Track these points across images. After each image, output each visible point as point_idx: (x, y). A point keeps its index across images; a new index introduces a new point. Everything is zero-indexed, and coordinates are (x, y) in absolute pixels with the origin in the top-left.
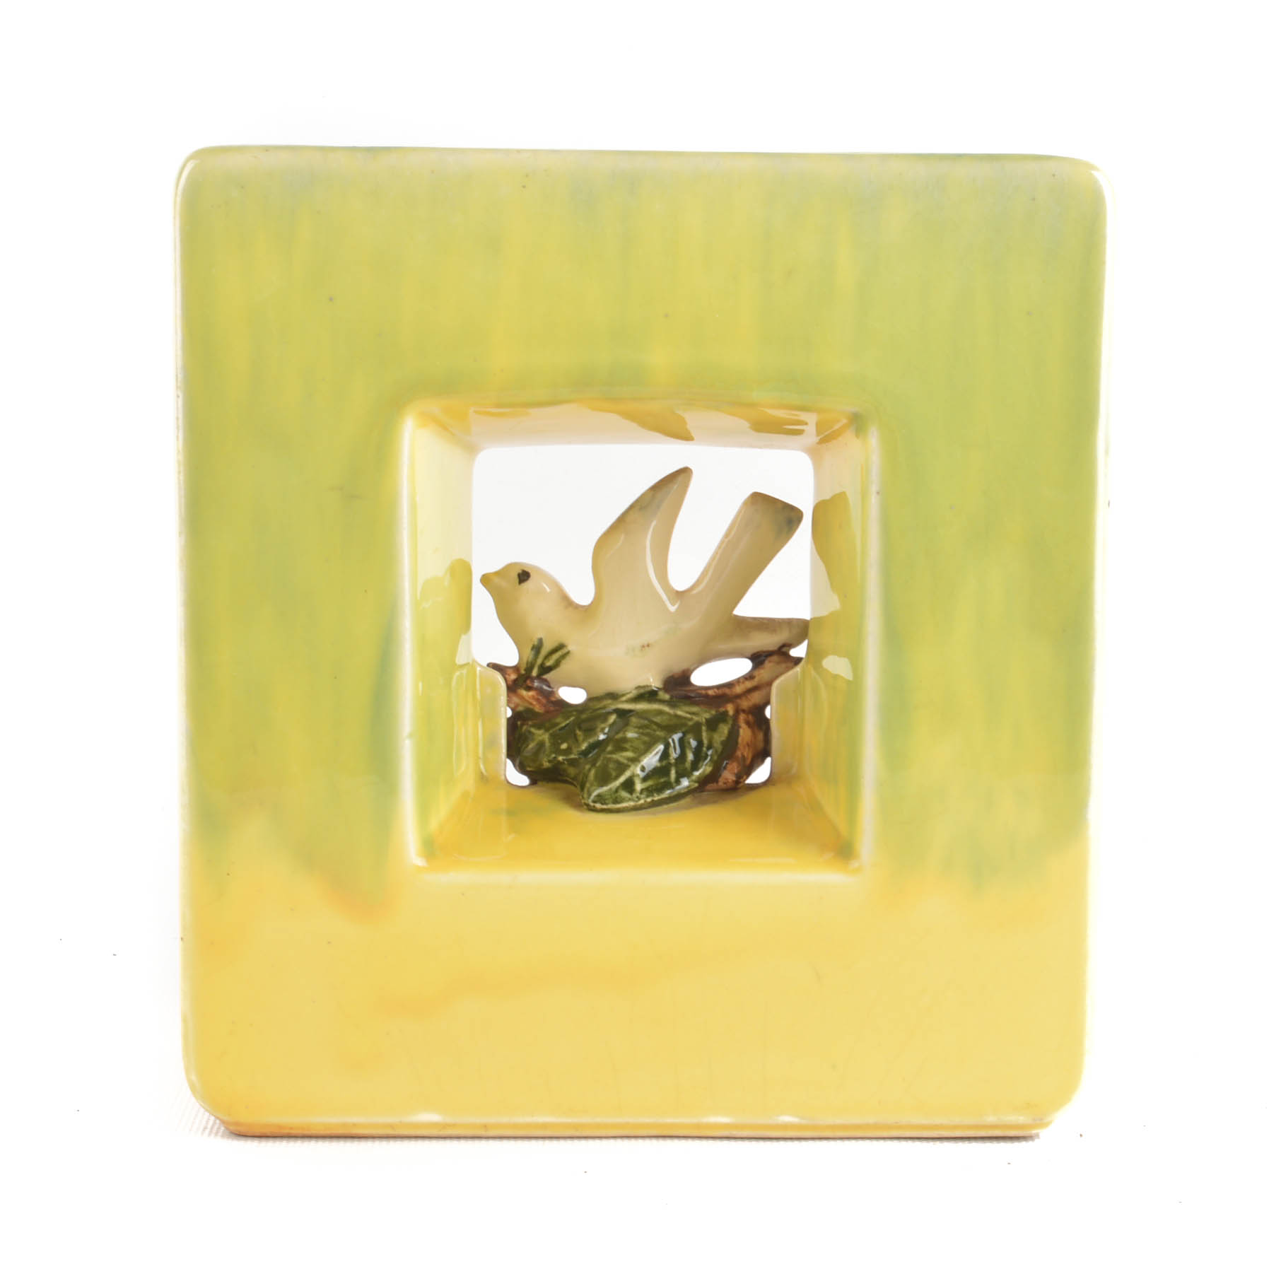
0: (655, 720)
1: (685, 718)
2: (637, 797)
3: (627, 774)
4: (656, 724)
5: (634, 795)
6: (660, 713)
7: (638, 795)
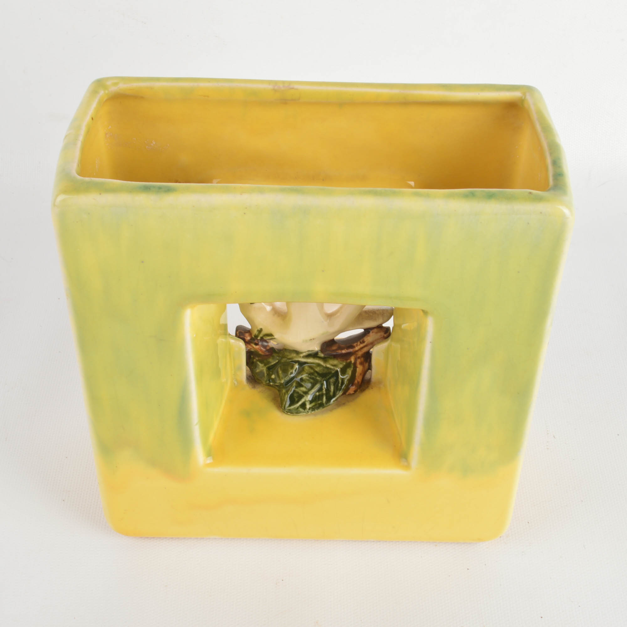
0: (316, 370)
1: (331, 369)
2: (307, 411)
3: (303, 400)
4: (317, 372)
5: (306, 410)
6: (319, 365)
7: (308, 410)
